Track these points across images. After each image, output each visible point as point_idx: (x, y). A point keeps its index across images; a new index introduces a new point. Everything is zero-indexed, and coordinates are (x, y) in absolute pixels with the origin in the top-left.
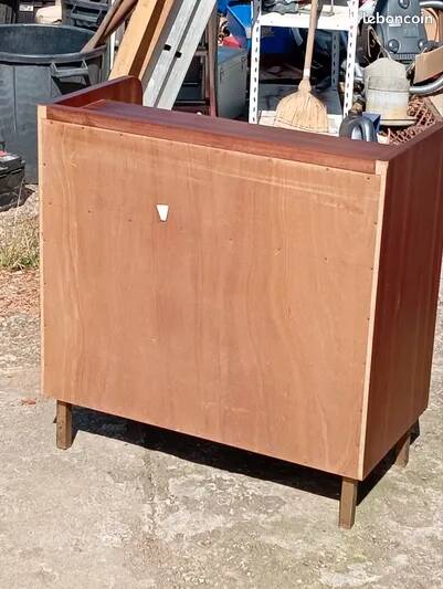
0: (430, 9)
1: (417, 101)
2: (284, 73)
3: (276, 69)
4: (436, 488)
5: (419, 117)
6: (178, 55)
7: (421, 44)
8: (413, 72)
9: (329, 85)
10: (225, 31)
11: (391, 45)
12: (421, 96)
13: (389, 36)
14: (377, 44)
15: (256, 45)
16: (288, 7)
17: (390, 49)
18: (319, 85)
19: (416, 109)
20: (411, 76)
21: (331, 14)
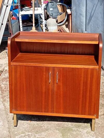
0: (59, 5)
1: (59, 27)
2: (27, 24)
3: (26, 23)
4: (82, 128)
5: (60, 31)
6: (2, 24)
7: (58, 14)
8: (57, 20)
9: (38, 26)
10: (12, 15)
11: (51, 14)
12: (60, 26)
13: (50, 12)
14: (48, 14)
15: (20, 19)
16: (27, 10)
17: (51, 15)
18: (36, 26)
19: (59, 29)
20: (57, 21)
21: (37, 10)
